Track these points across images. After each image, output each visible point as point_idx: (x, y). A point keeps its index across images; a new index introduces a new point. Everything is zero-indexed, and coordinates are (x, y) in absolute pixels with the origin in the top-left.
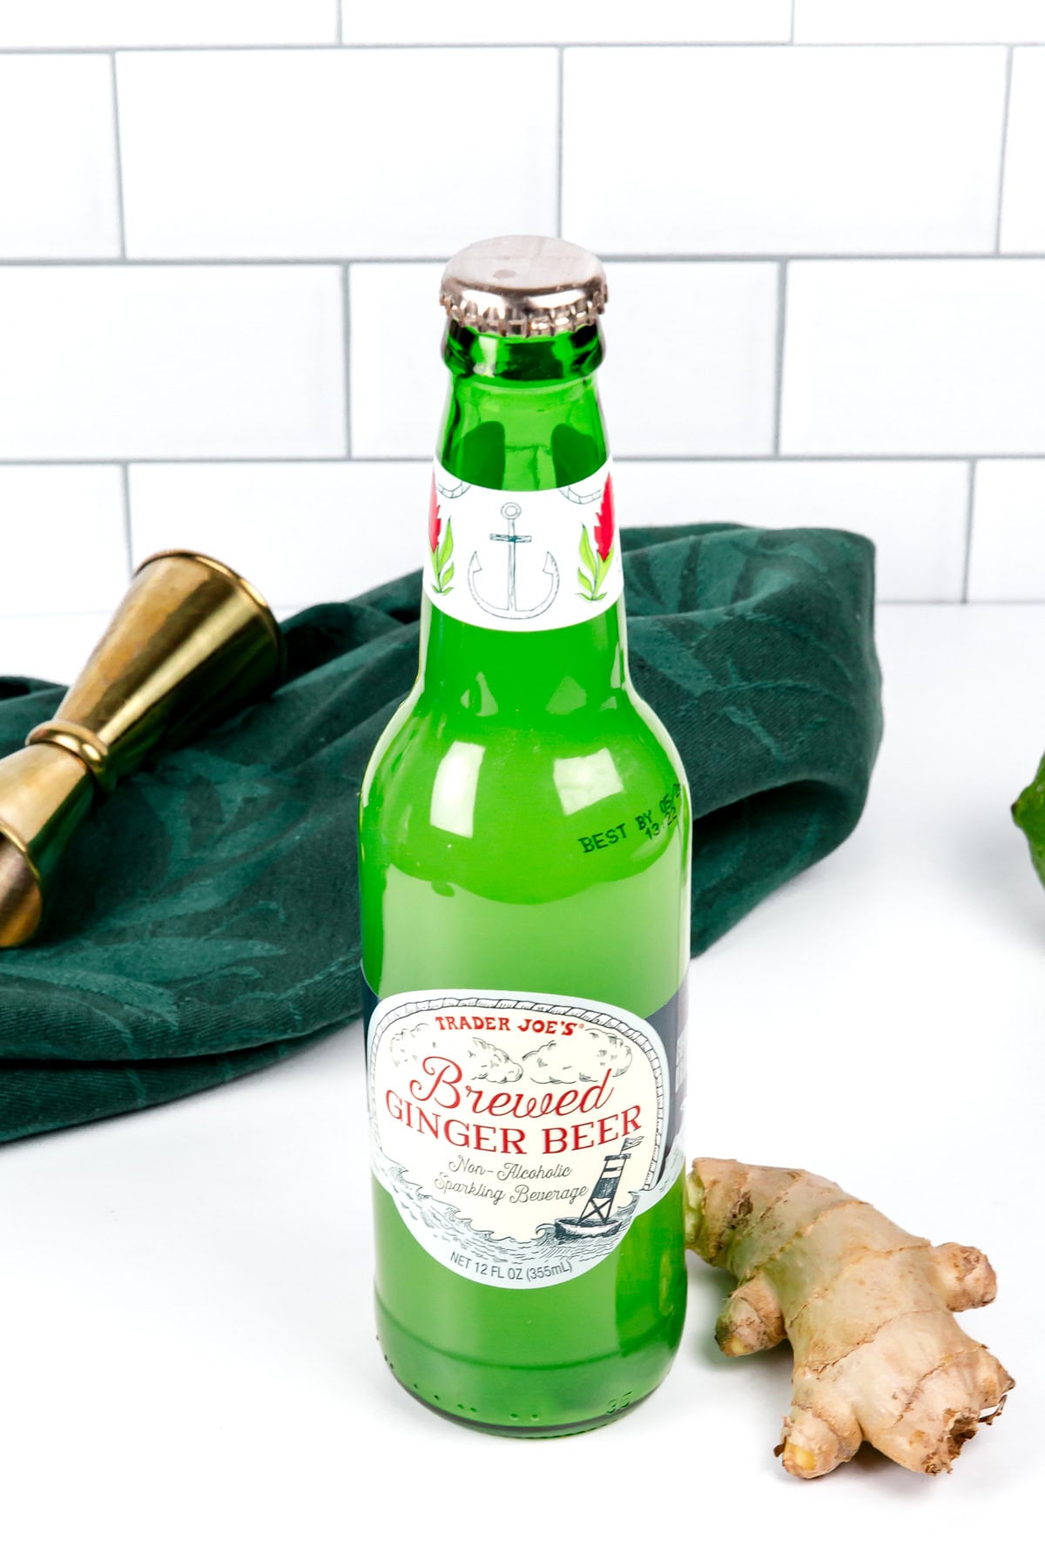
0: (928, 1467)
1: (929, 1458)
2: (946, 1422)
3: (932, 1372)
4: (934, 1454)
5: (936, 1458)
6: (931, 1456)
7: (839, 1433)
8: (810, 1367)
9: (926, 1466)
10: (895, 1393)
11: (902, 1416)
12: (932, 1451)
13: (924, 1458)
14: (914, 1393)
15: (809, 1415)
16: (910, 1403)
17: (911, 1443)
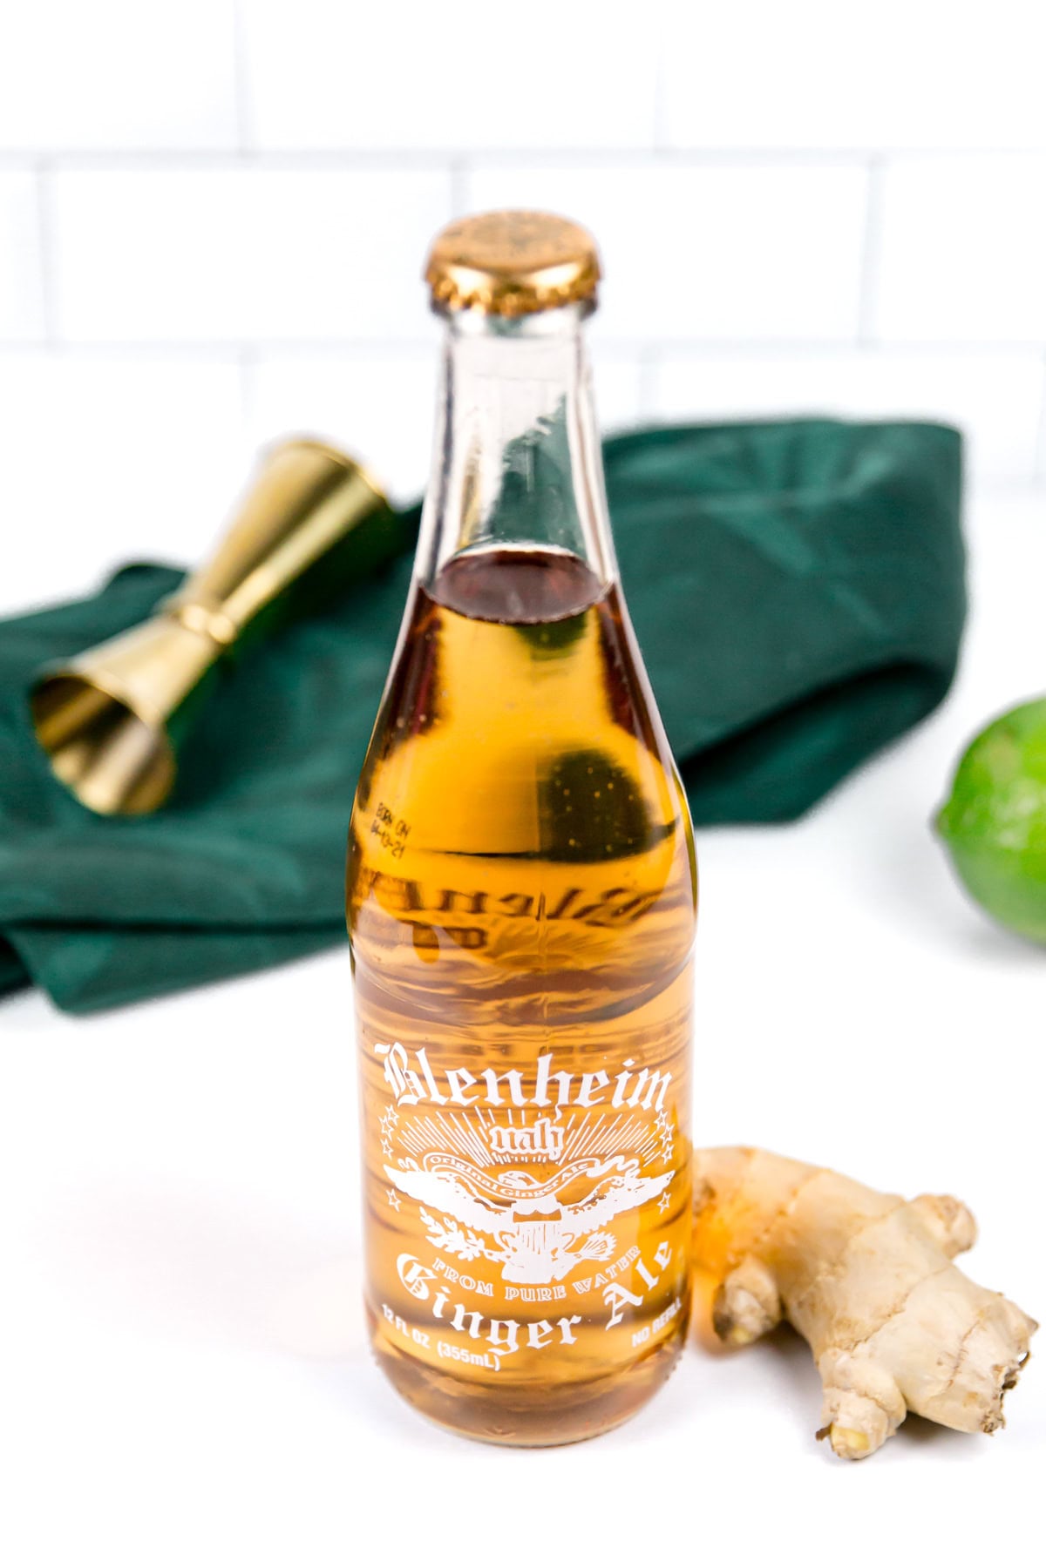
0: (986, 1427)
1: (986, 1417)
2: (997, 1378)
3: (970, 1332)
4: (990, 1412)
5: (992, 1416)
6: (988, 1415)
7: (888, 1408)
8: (840, 1347)
9: (984, 1426)
10: (939, 1358)
11: (952, 1381)
12: (988, 1410)
13: (981, 1418)
14: (959, 1355)
15: (852, 1395)
16: (957, 1367)
17: (965, 1405)
